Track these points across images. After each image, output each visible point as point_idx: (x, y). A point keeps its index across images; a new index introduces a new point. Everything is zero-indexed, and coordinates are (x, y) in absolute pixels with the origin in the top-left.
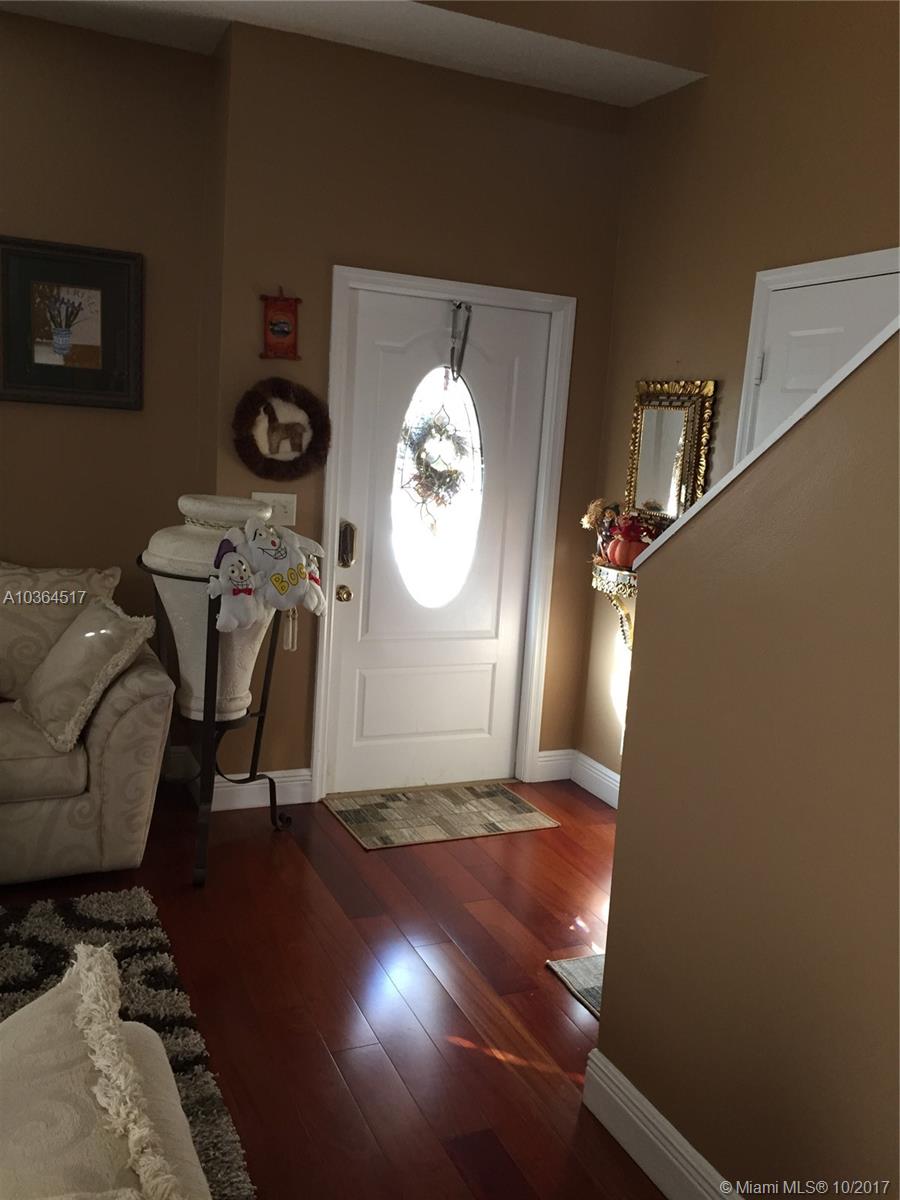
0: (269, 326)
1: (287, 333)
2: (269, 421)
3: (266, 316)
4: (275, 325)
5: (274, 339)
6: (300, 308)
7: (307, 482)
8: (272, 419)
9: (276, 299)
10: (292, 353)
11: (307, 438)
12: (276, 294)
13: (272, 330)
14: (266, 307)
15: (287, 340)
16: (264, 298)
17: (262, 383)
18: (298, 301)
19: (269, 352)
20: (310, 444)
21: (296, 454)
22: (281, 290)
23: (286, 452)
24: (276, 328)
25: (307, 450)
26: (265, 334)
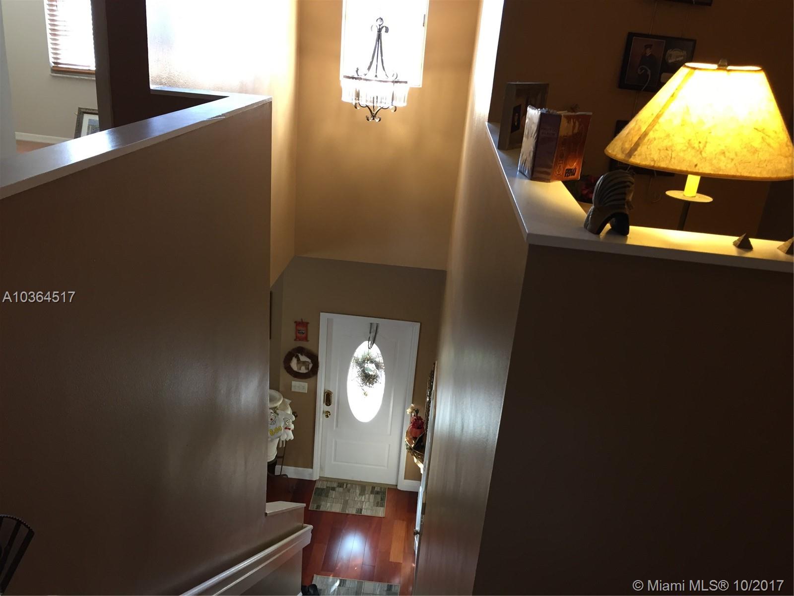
0: (298, 331)
1: (304, 333)
2: (297, 361)
3: (296, 329)
4: (299, 331)
5: (299, 335)
6: (309, 325)
7: (312, 379)
8: (298, 360)
9: (299, 323)
10: (306, 339)
11: (311, 366)
12: (300, 321)
13: (299, 333)
14: (296, 325)
15: (304, 336)
16: (296, 322)
17: (294, 350)
18: (307, 323)
19: (297, 339)
20: (312, 368)
21: (306, 371)
22: (302, 320)
23: (303, 370)
24: (300, 332)
25: (311, 370)
26: (296, 334)
